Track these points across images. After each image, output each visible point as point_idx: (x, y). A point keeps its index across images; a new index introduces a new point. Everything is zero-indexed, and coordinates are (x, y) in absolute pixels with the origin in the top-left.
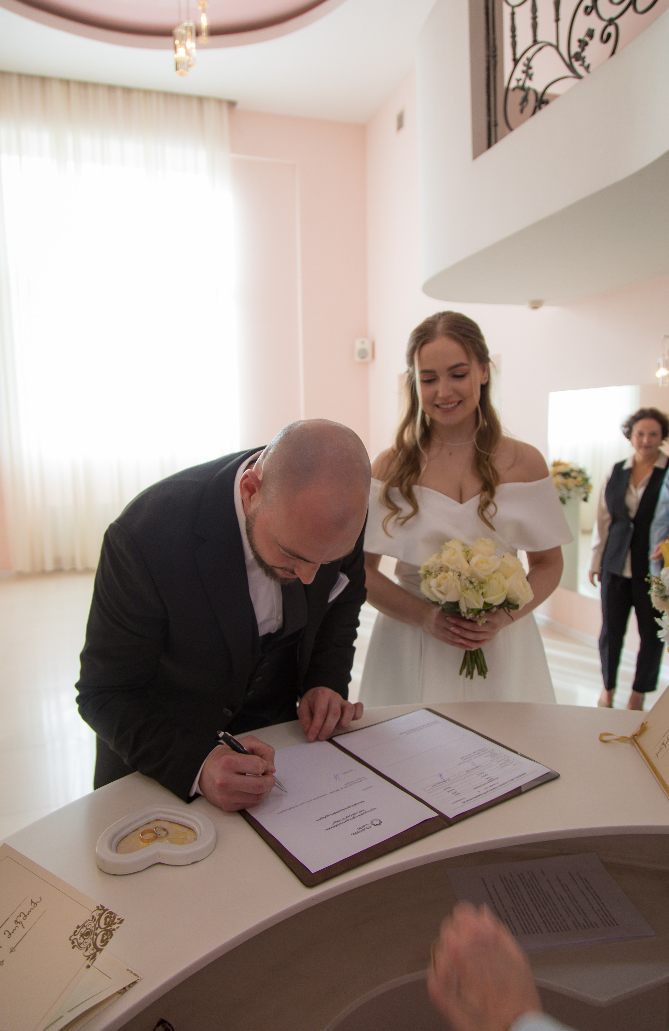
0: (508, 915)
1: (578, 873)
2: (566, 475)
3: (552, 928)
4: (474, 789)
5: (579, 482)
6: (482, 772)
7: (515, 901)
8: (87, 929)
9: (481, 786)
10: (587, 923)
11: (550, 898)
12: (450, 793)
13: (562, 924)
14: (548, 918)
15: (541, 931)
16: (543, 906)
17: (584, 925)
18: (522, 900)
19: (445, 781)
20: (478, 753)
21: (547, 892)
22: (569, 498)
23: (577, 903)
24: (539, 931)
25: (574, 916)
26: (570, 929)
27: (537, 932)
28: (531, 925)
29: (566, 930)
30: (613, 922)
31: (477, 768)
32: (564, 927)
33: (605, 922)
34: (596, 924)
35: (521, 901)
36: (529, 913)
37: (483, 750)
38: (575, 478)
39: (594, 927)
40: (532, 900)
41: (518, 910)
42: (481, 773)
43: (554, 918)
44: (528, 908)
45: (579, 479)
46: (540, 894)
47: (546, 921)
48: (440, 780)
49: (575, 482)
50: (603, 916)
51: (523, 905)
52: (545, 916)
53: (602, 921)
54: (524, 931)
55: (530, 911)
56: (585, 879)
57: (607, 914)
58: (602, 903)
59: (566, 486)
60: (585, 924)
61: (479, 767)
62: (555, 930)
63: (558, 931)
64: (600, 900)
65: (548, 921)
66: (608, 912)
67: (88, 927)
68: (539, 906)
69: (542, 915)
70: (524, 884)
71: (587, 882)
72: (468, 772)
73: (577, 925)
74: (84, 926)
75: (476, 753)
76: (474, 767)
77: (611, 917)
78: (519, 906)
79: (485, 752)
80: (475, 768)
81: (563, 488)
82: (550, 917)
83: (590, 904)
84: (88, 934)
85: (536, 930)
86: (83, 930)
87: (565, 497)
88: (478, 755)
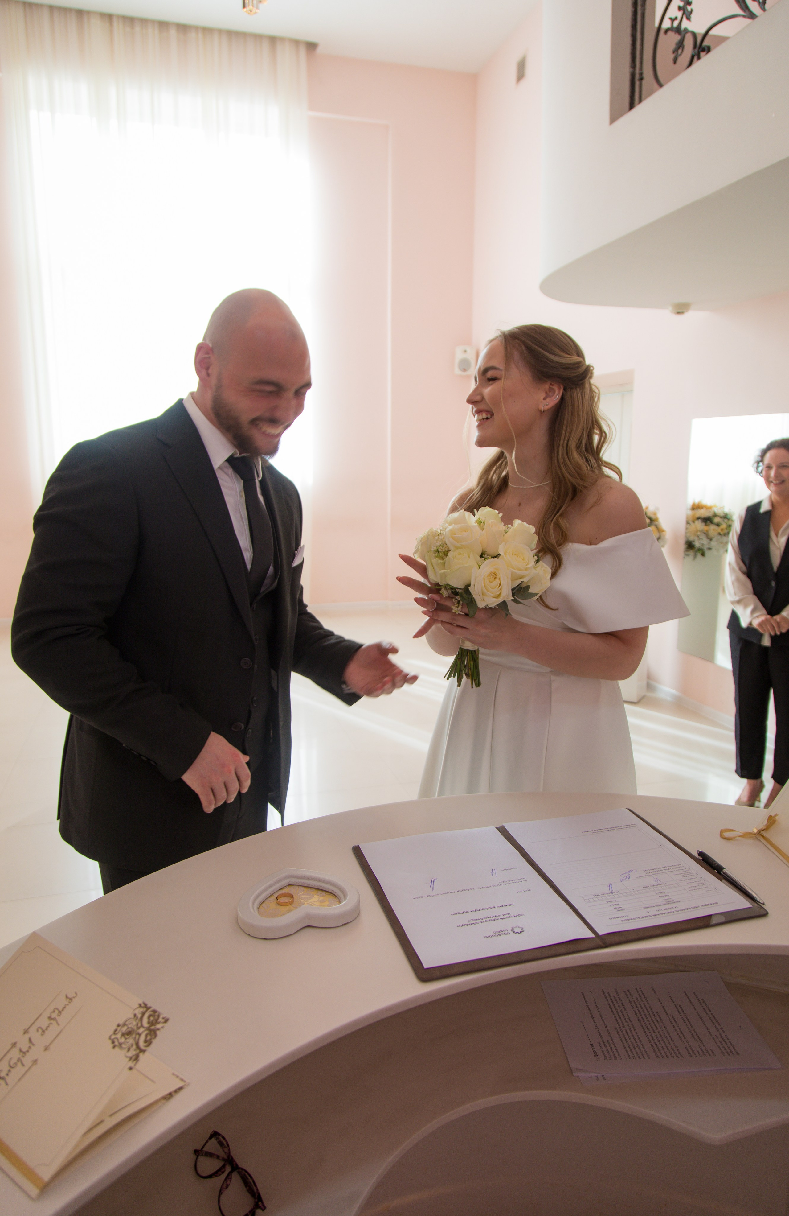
0: (610, 1035)
1: (694, 993)
2: (707, 520)
3: (661, 1053)
4: (644, 908)
5: (722, 530)
6: (663, 891)
7: (620, 1022)
8: (128, 1028)
9: (654, 906)
10: (702, 1050)
11: (661, 1019)
12: (613, 907)
13: (673, 1050)
14: (656, 1041)
15: (649, 1057)
16: (652, 1028)
17: (699, 1053)
18: (629, 1021)
19: (612, 893)
20: (669, 869)
21: (657, 1012)
22: (709, 549)
23: (692, 1027)
24: (645, 1055)
25: (687, 1041)
26: (682, 1056)
27: (644, 1057)
28: (638, 1049)
29: (677, 1057)
30: (734, 1050)
31: (659, 886)
32: (675, 1053)
33: (723, 1050)
34: (713, 1052)
35: (627, 1022)
36: (635, 1035)
37: (678, 866)
38: (718, 525)
39: (711, 1056)
40: (639, 1020)
41: (622, 1031)
42: (661, 891)
43: (664, 1043)
44: (634, 1029)
45: (724, 526)
46: (649, 1014)
47: (654, 1045)
48: (607, 890)
49: (719, 530)
50: (721, 1043)
51: (628, 1025)
52: (653, 1040)
53: (720, 1049)
56: (703, 1000)
57: (727, 1041)
58: (721, 1029)
59: (706, 534)
60: (700, 1051)
61: (662, 885)
62: (665, 1056)
63: (668, 1057)
64: (719, 1025)
65: (656, 1045)
66: (728, 1039)
67: (130, 1025)
68: (647, 1027)
69: (650, 1038)
71: (705, 1004)
72: (645, 888)
73: (691, 1052)
74: (124, 1024)
75: (666, 868)
76: (656, 883)
77: (732, 1045)
78: (624, 1028)
79: (677, 869)
80: (657, 885)
81: (703, 536)
82: (659, 1042)
83: (707, 1029)
84: (129, 1033)
85: (642, 1055)
86: (124, 1029)
87: (705, 548)
88: (667, 871)
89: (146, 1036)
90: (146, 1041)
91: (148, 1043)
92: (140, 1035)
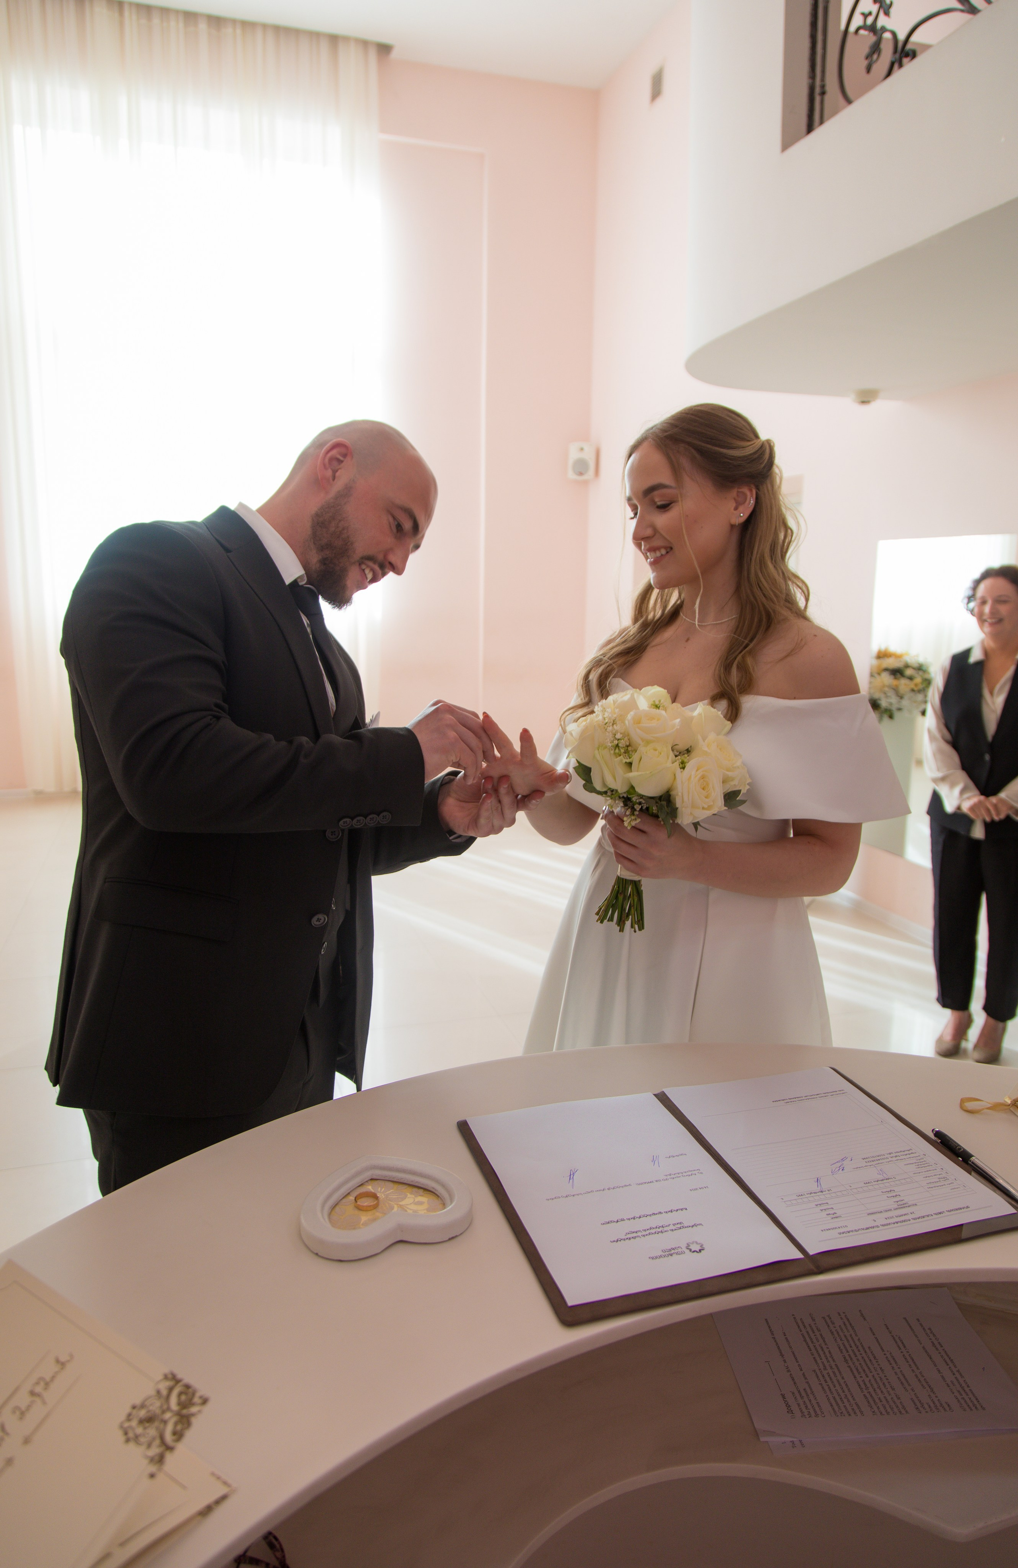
0: (807, 1382)
1: (918, 1320)
2: (897, 673)
3: (878, 1408)
7: (819, 1361)
8: (149, 1411)
10: (934, 1403)
11: (875, 1357)
12: (824, 1213)
13: (894, 1402)
14: (871, 1390)
15: (862, 1413)
16: (864, 1371)
17: (930, 1407)
18: (830, 1359)
19: (821, 1192)
21: (869, 1348)
22: (899, 709)
23: (918, 1368)
24: (857, 1411)
25: (913, 1390)
26: (907, 1412)
27: (855, 1413)
28: (845, 1400)
29: (900, 1412)
30: (976, 1402)
32: (897, 1407)
33: (962, 1402)
34: (949, 1406)
35: (828, 1361)
36: (842, 1381)
38: (911, 678)
39: (945, 1410)
40: (846, 1361)
41: (823, 1376)
43: (882, 1392)
44: (840, 1373)
45: (918, 680)
46: (859, 1351)
47: (868, 1395)
48: (814, 1187)
50: (959, 1391)
51: (831, 1367)
52: (867, 1388)
53: (959, 1401)
54: (835, 1412)
55: (843, 1378)
56: (930, 1329)
57: (967, 1389)
58: (958, 1371)
59: (896, 690)
60: (932, 1405)
62: (884, 1412)
63: (888, 1413)
64: (955, 1367)
65: (871, 1396)
66: (968, 1386)
67: (151, 1408)
68: (857, 1370)
69: (863, 1386)
70: (832, 1333)
71: (934, 1335)
73: (919, 1405)
74: (143, 1406)
77: (974, 1395)
78: (825, 1369)
81: (893, 694)
82: (875, 1390)
83: (939, 1371)
84: (149, 1420)
85: (853, 1409)
86: (143, 1413)
87: (894, 708)
89: (176, 1424)
90: (174, 1433)
91: (178, 1435)
92: (165, 1422)
